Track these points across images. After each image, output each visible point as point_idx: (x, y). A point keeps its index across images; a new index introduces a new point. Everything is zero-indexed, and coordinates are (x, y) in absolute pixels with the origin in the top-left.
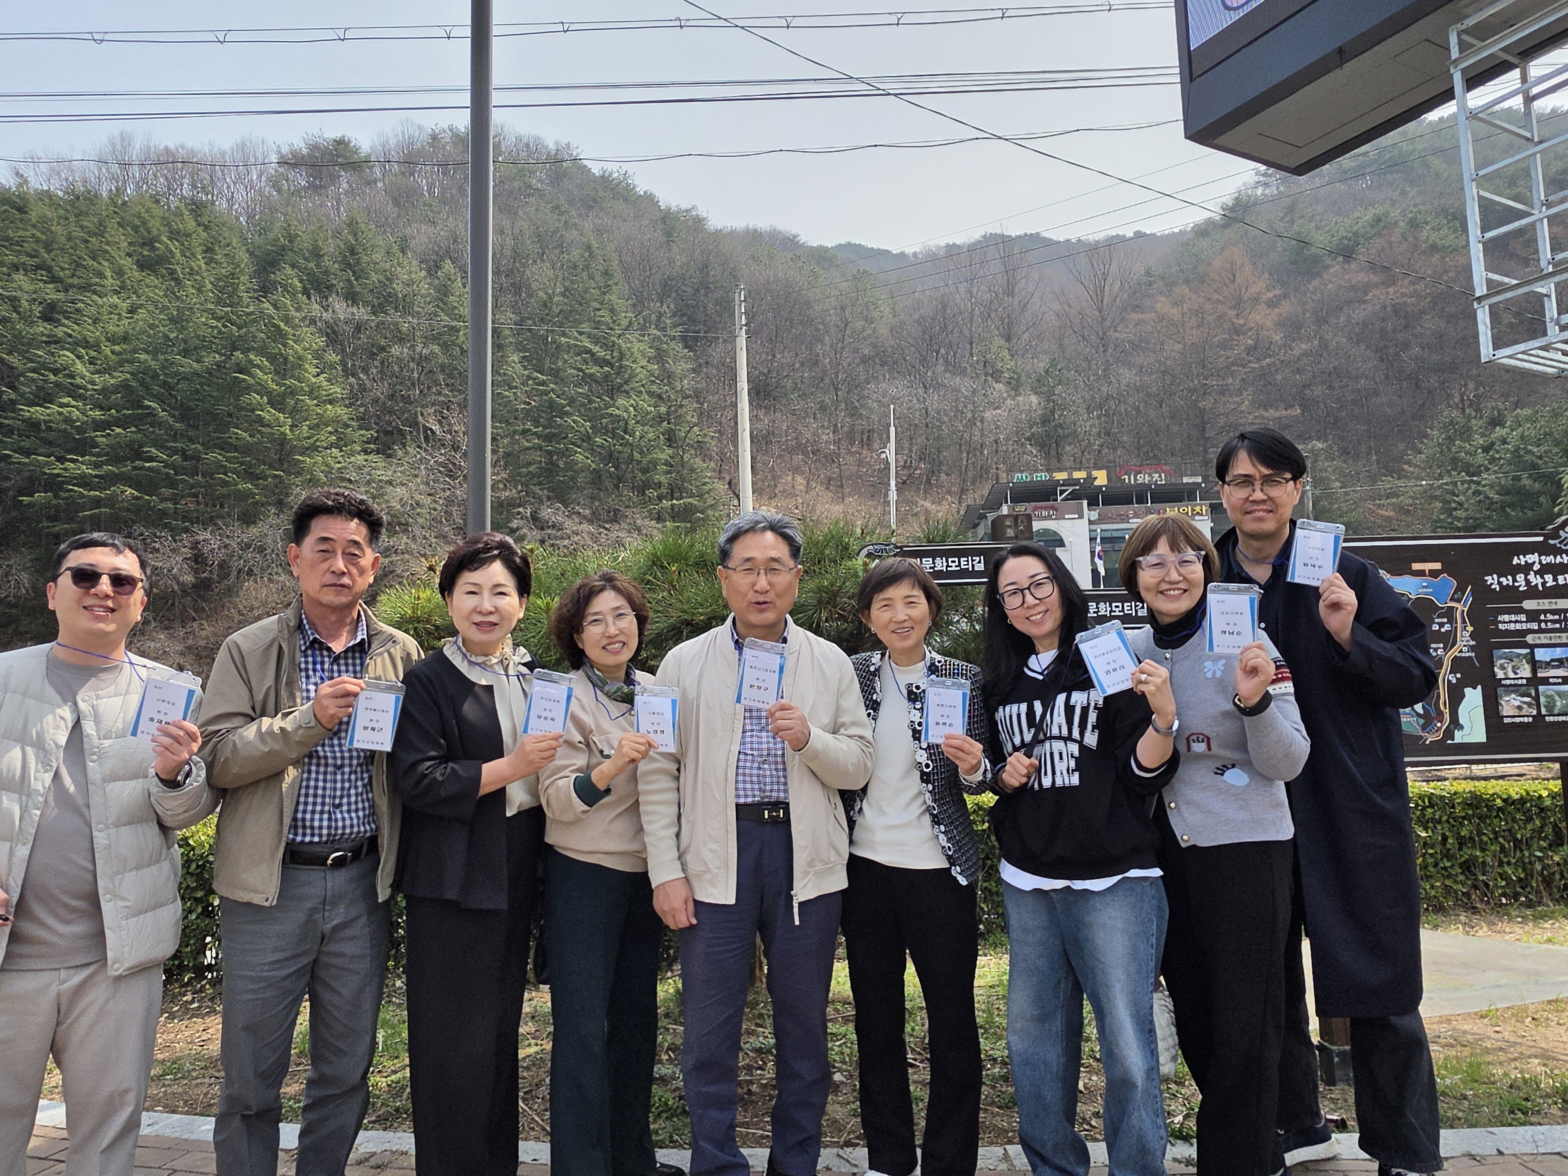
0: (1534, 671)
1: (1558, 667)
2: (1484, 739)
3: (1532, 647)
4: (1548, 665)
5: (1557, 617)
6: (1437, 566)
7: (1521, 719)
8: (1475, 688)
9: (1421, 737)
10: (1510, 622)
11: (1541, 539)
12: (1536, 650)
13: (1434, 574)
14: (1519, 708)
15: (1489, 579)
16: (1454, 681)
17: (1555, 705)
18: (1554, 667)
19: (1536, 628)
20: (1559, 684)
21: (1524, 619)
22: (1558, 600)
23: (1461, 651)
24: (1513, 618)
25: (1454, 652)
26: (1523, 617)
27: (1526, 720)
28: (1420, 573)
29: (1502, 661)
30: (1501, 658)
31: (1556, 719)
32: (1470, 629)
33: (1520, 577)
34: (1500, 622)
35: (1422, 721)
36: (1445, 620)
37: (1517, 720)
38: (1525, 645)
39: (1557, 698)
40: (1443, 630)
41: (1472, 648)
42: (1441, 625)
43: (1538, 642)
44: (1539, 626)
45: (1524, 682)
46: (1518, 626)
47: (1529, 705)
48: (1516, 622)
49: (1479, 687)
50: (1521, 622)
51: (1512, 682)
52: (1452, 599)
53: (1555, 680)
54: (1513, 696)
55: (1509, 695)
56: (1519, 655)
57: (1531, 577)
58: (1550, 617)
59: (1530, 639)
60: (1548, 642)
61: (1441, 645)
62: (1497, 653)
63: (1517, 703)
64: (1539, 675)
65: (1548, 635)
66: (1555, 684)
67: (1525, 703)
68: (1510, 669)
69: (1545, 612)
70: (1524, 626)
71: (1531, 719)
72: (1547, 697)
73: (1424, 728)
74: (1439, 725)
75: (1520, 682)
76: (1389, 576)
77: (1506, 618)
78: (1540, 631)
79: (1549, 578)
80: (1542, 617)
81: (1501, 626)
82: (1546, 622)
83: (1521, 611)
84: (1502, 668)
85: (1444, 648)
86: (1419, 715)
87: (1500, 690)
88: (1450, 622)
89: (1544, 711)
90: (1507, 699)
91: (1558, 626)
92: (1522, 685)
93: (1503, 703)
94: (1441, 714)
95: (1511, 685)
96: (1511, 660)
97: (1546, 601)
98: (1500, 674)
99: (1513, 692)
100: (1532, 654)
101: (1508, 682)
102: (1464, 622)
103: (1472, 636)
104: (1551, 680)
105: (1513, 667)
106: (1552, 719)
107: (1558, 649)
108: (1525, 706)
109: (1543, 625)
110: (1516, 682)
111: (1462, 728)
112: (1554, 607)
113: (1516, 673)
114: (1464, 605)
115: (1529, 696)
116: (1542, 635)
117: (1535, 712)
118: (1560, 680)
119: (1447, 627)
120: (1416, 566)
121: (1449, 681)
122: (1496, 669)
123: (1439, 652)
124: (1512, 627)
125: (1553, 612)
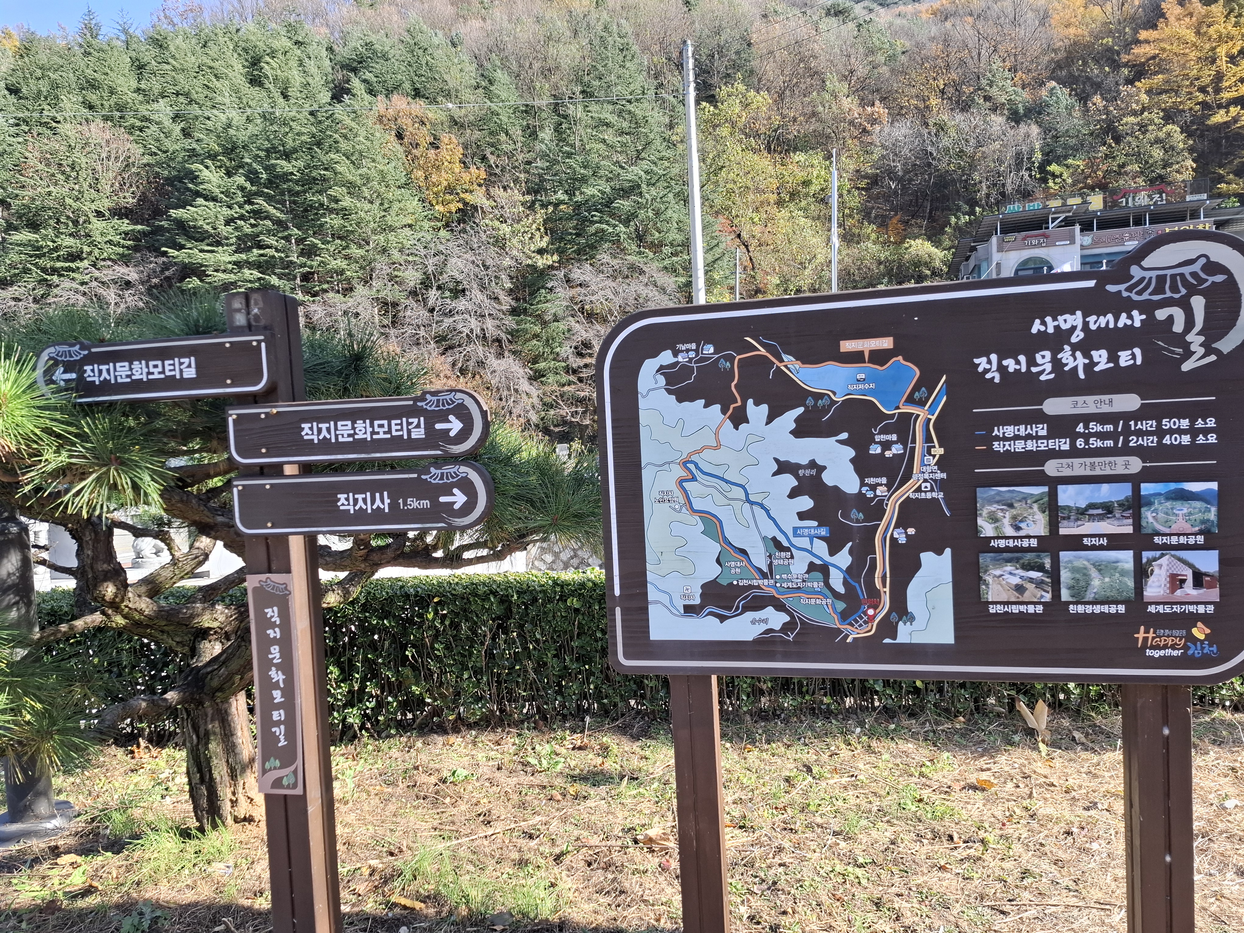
0: (1054, 525)
1: (1101, 518)
2: (949, 639)
3: (1054, 483)
4: (1082, 513)
5: (1109, 428)
6: (886, 343)
7: (1023, 608)
8: (939, 552)
9: (839, 631)
10: (1017, 437)
11: (1091, 283)
12: (1060, 488)
13: (879, 357)
14: (1020, 589)
15: (982, 363)
16: (902, 540)
17: (1088, 585)
18: (1092, 518)
19: (1066, 447)
20: (1101, 548)
21: (1044, 433)
22: (1114, 397)
23: (919, 490)
24: (1022, 430)
25: (907, 491)
26: (1042, 430)
27: (1031, 609)
28: (856, 357)
29: (993, 508)
30: (991, 501)
31: (1089, 609)
32: (939, 451)
33: (1044, 358)
34: (997, 438)
35: (841, 606)
36: (894, 437)
37: (1015, 609)
38: (1040, 479)
39: (1094, 573)
40: (888, 454)
41: (941, 485)
42: (886, 446)
43: (1067, 472)
44: (1073, 444)
45: (1034, 543)
46: (1031, 445)
47: (1039, 584)
48: (1028, 437)
49: (948, 551)
50: (1038, 438)
51: (1011, 543)
52: (910, 400)
53: (1095, 541)
54: (1009, 568)
55: (1001, 566)
56: (1025, 498)
57: (1066, 356)
58: (1095, 427)
59: (1052, 468)
60: (1088, 473)
61: (884, 480)
62: (982, 493)
63: (1016, 581)
64: (1063, 531)
65: (1088, 460)
66: (1093, 548)
67: (1031, 580)
68: (1006, 522)
69: (1087, 419)
70: (1043, 446)
71: (1040, 609)
72: (1074, 570)
73: (844, 616)
74: (871, 612)
75: (1025, 543)
76: (798, 365)
77: (1009, 430)
78: (1074, 453)
79: (1101, 357)
80: (1080, 428)
81: (997, 446)
82: (1087, 437)
83: (1039, 417)
84: (993, 519)
85: (889, 486)
86: (836, 595)
87: (985, 559)
88: (903, 440)
89: (1065, 595)
90: (998, 572)
91: (1110, 443)
92: (1029, 549)
93: (989, 579)
94: (874, 595)
95: (1007, 549)
96: (1011, 506)
97: (1090, 399)
98: (987, 529)
99: (1009, 561)
100: (1053, 495)
101: (1002, 543)
102: (928, 439)
103: (941, 464)
104: (1086, 541)
105: (1014, 518)
106: (1080, 609)
107: (1105, 487)
108: (1030, 587)
109: (1080, 443)
110: (1018, 543)
111: (912, 619)
112: (1106, 409)
113: (1018, 528)
114: (931, 411)
115: (1040, 568)
116: (1076, 461)
117: (1048, 597)
118: (1104, 542)
119: (897, 449)
120: (848, 346)
121: (893, 540)
122: (980, 521)
123: (881, 491)
124: (1019, 446)
125: (1102, 418)
